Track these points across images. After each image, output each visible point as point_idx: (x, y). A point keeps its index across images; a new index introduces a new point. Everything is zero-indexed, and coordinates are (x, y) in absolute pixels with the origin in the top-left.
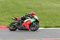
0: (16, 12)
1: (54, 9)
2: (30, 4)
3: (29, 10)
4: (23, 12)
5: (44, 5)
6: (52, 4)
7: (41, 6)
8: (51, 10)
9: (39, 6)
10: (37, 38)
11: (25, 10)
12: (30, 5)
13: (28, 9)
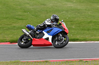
0: (4, 18)
1: (67, 11)
2: (28, 4)
3: (25, 14)
4: (17, 17)
5: (51, 5)
6: (64, 4)
7: (45, 6)
8: (62, 13)
9: (43, 6)
10: (40, 59)
11: (20, 13)
12: (28, 6)
13: (25, 12)
